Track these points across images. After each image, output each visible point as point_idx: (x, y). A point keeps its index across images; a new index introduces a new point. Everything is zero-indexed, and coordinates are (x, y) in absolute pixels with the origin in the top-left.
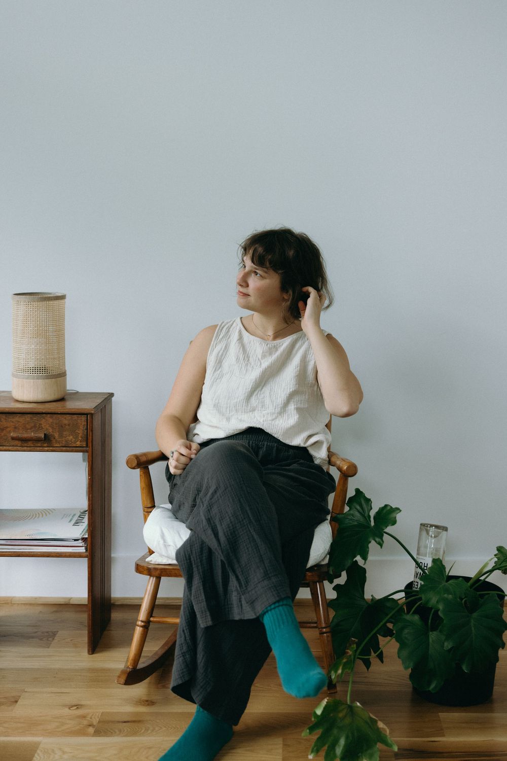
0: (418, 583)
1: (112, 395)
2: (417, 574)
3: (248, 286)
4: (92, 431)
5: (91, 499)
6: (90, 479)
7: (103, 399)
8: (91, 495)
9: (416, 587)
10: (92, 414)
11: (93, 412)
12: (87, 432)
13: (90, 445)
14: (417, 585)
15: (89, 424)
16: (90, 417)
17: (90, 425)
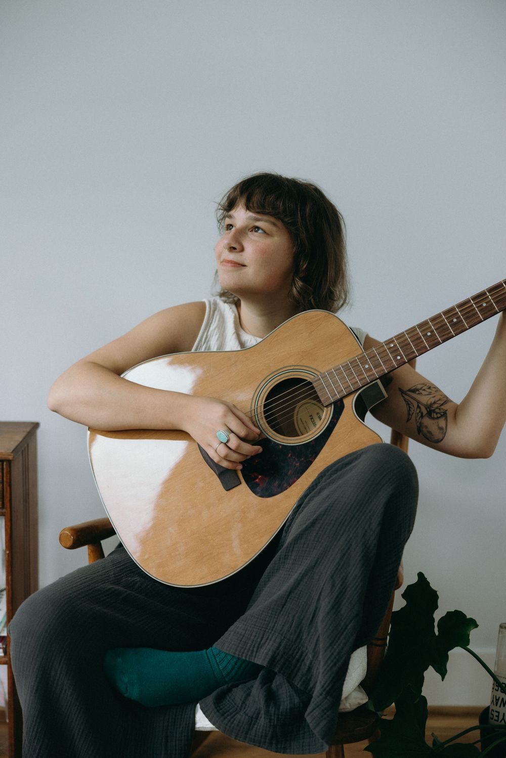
0: (499, 712)
1: (36, 425)
2: (498, 700)
3: (242, 250)
4: (10, 486)
5: (10, 582)
6: (8, 554)
7: (25, 434)
8: (10, 578)
9: (495, 718)
10: (9, 462)
11: (10, 458)
12: (3, 485)
13: (7, 505)
14: (498, 716)
15: (5, 475)
16: (6, 464)
17: (7, 476)
